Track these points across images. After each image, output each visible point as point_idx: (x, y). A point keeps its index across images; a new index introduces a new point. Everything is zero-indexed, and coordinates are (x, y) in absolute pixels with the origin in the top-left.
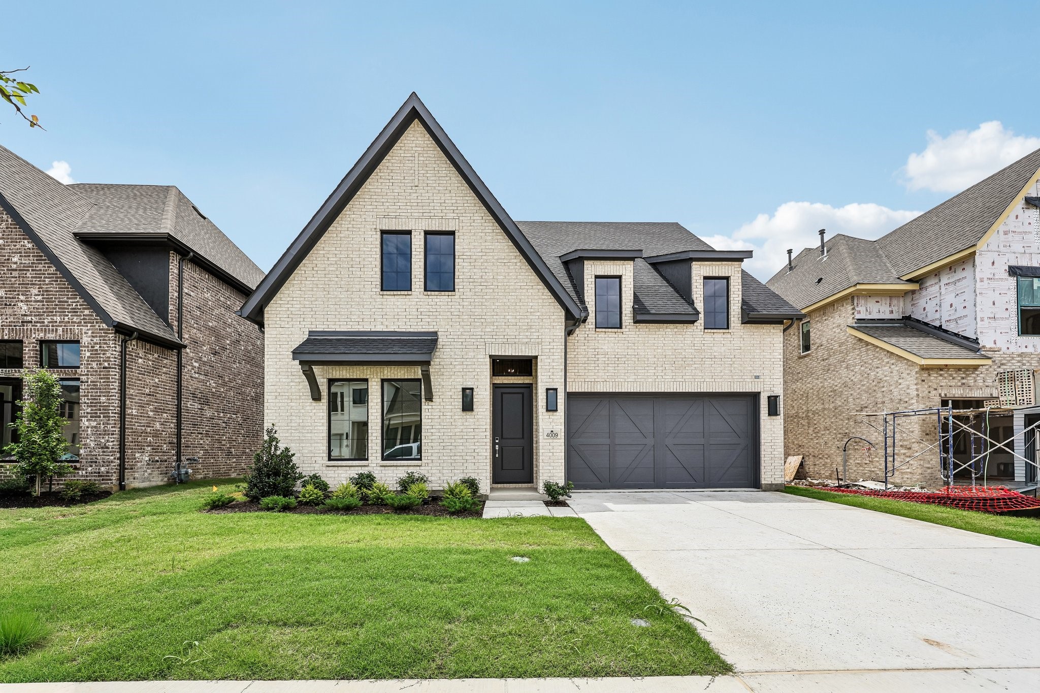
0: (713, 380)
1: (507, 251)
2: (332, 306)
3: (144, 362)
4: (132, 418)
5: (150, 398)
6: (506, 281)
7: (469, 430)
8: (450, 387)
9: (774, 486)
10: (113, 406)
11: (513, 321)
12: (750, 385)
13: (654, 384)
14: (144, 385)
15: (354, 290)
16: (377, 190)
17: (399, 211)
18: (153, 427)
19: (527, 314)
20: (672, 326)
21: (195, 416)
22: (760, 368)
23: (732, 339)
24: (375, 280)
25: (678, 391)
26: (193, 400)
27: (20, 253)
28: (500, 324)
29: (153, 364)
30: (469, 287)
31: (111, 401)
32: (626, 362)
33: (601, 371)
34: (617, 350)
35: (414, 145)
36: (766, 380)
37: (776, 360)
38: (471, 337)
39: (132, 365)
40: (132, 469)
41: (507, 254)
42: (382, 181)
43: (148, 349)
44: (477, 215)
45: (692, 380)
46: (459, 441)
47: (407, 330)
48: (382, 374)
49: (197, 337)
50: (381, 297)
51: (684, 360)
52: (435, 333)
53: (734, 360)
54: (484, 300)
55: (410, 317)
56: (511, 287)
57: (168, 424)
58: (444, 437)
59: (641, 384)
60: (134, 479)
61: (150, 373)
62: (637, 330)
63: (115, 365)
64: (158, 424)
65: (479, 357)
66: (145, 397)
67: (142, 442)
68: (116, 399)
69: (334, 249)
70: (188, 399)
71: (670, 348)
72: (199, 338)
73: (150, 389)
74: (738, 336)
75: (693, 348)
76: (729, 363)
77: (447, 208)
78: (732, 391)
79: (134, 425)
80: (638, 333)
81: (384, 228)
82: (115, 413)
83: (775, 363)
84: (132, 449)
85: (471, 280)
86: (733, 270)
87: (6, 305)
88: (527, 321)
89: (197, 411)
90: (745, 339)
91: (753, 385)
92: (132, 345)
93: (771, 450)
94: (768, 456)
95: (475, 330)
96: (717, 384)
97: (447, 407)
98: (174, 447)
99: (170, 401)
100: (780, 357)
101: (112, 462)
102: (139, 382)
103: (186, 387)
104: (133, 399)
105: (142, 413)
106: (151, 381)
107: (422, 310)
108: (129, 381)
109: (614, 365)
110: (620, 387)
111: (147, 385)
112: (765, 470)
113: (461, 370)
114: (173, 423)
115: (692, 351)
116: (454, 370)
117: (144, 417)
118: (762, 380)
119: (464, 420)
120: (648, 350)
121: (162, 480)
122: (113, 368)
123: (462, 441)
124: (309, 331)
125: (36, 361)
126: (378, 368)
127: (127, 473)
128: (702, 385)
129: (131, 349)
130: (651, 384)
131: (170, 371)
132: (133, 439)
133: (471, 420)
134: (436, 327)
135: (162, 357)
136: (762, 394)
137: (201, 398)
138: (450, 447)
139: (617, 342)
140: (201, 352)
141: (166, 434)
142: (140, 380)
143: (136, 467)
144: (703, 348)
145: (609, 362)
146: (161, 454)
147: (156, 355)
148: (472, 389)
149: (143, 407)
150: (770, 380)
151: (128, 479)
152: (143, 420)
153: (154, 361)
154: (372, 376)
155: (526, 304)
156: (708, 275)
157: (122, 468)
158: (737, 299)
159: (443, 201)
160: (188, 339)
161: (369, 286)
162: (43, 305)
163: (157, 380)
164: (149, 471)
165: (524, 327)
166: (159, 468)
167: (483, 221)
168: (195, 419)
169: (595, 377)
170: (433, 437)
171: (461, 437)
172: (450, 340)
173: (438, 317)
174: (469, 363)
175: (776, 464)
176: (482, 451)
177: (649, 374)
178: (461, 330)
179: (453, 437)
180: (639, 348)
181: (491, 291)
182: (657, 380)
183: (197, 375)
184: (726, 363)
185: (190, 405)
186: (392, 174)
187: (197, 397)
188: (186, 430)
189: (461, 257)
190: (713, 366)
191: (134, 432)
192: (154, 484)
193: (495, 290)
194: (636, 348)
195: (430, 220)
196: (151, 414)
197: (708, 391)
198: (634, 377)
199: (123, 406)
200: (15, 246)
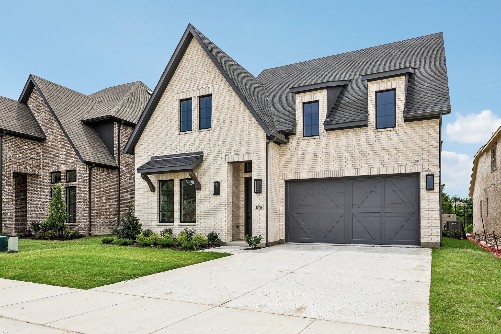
0: (382, 166)
1: (236, 100)
2: (159, 143)
3: (101, 177)
4: (95, 203)
5: (103, 193)
6: (235, 118)
7: (218, 206)
8: (209, 182)
9: (430, 244)
10: (86, 198)
11: (239, 141)
12: (412, 167)
13: (339, 171)
14: (101, 187)
15: (168, 133)
16: (177, 79)
17: (187, 88)
18: (105, 207)
19: (246, 136)
20: (352, 130)
21: (128, 201)
22: (420, 154)
23: (397, 134)
24: (177, 127)
25: (356, 175)
26: (127, 193)
27: (60, 134)
28: (232, 143)
29: (105, 177)
30: (218, 124)
31: (85, 196)
32: (322, 158)
33: (306, 165)
34: (315, 151)
35: (193, 51)
36: (425, 163)
37: (433, 147)
38: (219, 153)
39: (95, 179)
40: (95, 226)
41: (236, 102)
42: (180, 73)
43: (102, 171)
44: (221, 82)
45: (367, 167)
46: (213, 212)
47: (190, 152)
48: (179, 177)
49: (129, 162)
50: (179, 135)
51: (361, 153)
52: (202, 152)
53: (398, 149)
54: (225, 131)
55: (191, 145)
56: (238, 121)
57: (113, 205)
58: (206, 210)
59: (331, 172)
60: (96, 230)
61: (104, 182)
62: (329, 135)
63: (87, 179)
64: (108, 205)
65: (222, 163)
66: (101, 193)
67: (99, 214)
68: (87, 195)
69: (160, 113)
70: (124, 192)
71: (351, 145)
72: (130, 162)
73: (104, 189)
74: (402, 132)
75: (367, 144)
76: (394, 152)
77: (208, 82)
78: (397, 172)
79: (96, 206)
80: (329, 137)
81: (180, 99)
82: (87, 201)
83: (432, 149)
84: (95, 217)
85: (219, 120)
86: (398, 83)
87: (57, 157)
88: (246, 140)
89: (129, 198)
90: (408, 133)
91: (414, 167)
92: (95, 170)
93: (428, 216)
94: (426, 221)
95: (221, 149)
96: (385, 169)
97: (208, 193)
98: (116, 216)
99: (114, 194)
100: (437, 144)
101: (86, 223)
102: (98, 186)
103: (123, 187)
104: (95, 194)
105: (99, 200)
106: (104, 185)
107: (196, 140)
108: (93, 186)
109: (314, 161)
110: (317, 175)
111: (102, 187)
112: (423, 232)
113: (214, 172)
114: (116, 204)
115: (366, 146)
116: (211, 172)
117: (101, 202)
118: (421, 163)
119: (215, 200)
120: (336, 149)
121: (110, 232)
122: (86, 181)
123: (214, 212)
124: (151, 157)
125: (64, 180)
126: (178, 174)
127: (92, 228)
128: (374, 170)
129: (94, 172)
130: (337, 172)
131: (114, 180)
132: (95, 212)
133: (219, 200)
134: (202, 149)
135: (110, 174)
136: (421, 174)
137: (131, 192)
138: (209, 215)
139: (316, 145)
140: (131, 169)
141: (112, 210)
142: (99, 185)
143: (97, 225)
144: (375, 143)
145: (311, 159)
146: (109, 219)
147: (107, 173)
148: (219, 183)
149: (100, 198)
150: (428, 163)
151: (93, 231)
152: (100, 203)
153: (105, 176)
154: (175, 178)
155: (245, 130)
156: (378, 90)
157: (90, 226)
158: (401, 104)
159: (206, 78)
160: (124, 163)
161: (174, 131)
162: (66, 156)
163: (107, 185)
164: (103, 227)
165: (245, 144)
166: (108, 226)
167: (225, 85)
168: (128, 202)
169: (302, 169)
170: (201, 210)
171: (214, 210)
172: (209, 155)
173: (204, 143)
174: (218, 168)
175: (433, 228)
176: (223, 217)
177: (336, 165)
178: (214, 149)
179: (210, 210)
180: (330, 147)
181: (228, 125)
182: (342, 169)
183: (129, 181)
184: (392, 152)
185: (125, 195)
186: (184, 69)
187: (129, 192)
188: (123, 208)
189: (214, 108)
190: (382, 155)
191: (96, 209)
192: (106, 233)
193: (230, 124)
194: (328, 147)
195: (200, 90)
196: (104, 201)
197: (378, 174)
198: (326, 168)
199: (90, 198)
200: (59, 132)
